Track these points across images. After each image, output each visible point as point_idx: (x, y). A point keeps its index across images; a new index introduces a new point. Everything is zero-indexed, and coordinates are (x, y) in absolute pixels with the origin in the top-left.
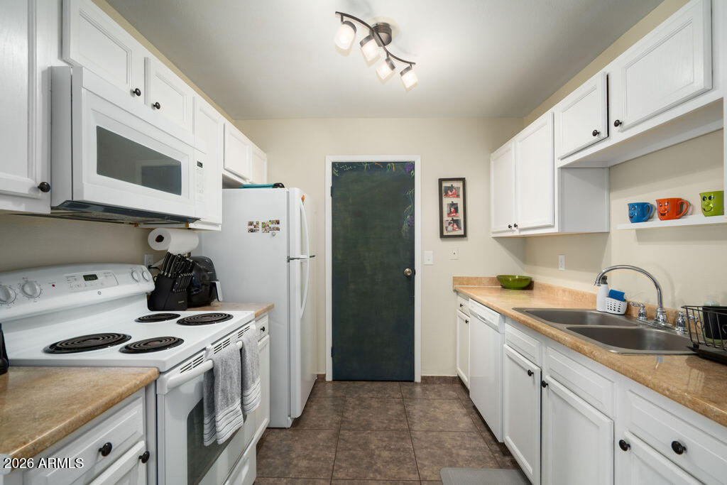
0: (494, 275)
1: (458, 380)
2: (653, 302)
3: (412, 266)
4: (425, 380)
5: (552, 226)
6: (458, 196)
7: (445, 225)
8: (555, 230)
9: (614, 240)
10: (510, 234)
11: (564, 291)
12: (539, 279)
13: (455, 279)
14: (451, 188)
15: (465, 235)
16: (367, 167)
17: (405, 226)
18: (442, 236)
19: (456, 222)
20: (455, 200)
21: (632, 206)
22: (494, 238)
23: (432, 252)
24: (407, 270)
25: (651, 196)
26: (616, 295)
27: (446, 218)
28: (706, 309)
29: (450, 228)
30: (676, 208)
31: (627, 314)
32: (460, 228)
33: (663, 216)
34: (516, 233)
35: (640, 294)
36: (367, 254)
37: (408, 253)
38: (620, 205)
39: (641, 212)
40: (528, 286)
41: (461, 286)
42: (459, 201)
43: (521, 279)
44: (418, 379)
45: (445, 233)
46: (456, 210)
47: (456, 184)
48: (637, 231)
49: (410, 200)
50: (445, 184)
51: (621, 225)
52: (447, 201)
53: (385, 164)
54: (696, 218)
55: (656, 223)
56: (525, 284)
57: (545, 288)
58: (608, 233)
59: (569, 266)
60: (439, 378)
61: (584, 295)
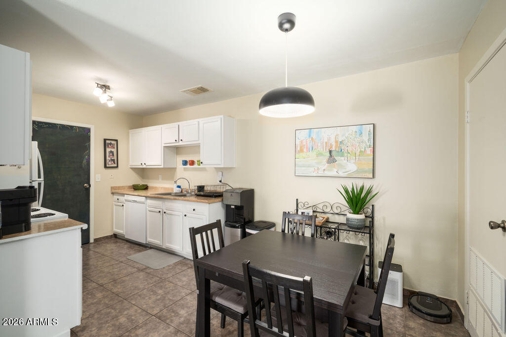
0: (131, 185)
1: (115, 236)
2: (188, 188)
3: (88, 182)
4: (96, 240)
5: (161, 165)
6: (114, 148)
7: (107, 161)
8: (162, 167)
9: (178, 170)
10: (141, 167)
11: (162, 188)
12: (150, 185)
13: (112, 188)
14: (111, 144)
15: (117, 167)
16: (60, 127)
17: (85, 161)
18: (105, 167)
19: (113, 160)
20: (113, 150)
21: (183, 161)
22: (131, 168)
23: (100, 175)
24: (85, 185)
25: (188, 159)
26: (179, 187)
27: (108, 158)
28: (198, 186)
29: (110, 163)
30: (192, 163)
31: (182, 192)
32: (115, 163)
33: (190, 165)
34: (144, 166)
35: (185, 186)
36: (59, 177)
37: (86, 176)
38: (179, 160)
39: (185, 163)
40: (146, 188)
41: (115, 191)
42: (114, 150)
43: (143, 185)
44: (92, 241)
45: (107, 166)
46: (113, 155)
47: (113, 142)
48: (184, 168)
49: (88, 148)
50: (107, 142)
51: (180, 166)
52: (108, 150)
53: (72, 127)
54: (196, 166)
55: (188, 166)
56: (145, 187)
57: (153, 188)
58: (176, 168)
59: (163, 179)
60: (104, 237)
61: (168, 188)
